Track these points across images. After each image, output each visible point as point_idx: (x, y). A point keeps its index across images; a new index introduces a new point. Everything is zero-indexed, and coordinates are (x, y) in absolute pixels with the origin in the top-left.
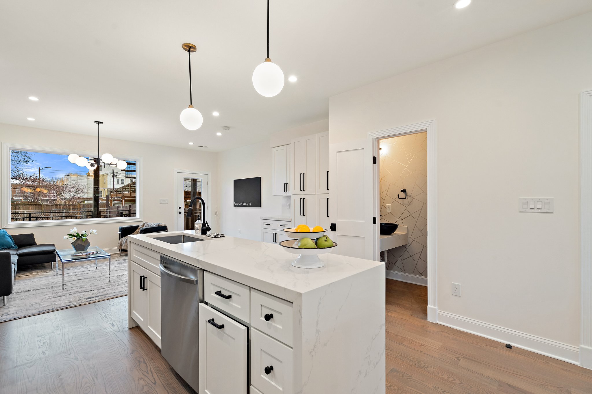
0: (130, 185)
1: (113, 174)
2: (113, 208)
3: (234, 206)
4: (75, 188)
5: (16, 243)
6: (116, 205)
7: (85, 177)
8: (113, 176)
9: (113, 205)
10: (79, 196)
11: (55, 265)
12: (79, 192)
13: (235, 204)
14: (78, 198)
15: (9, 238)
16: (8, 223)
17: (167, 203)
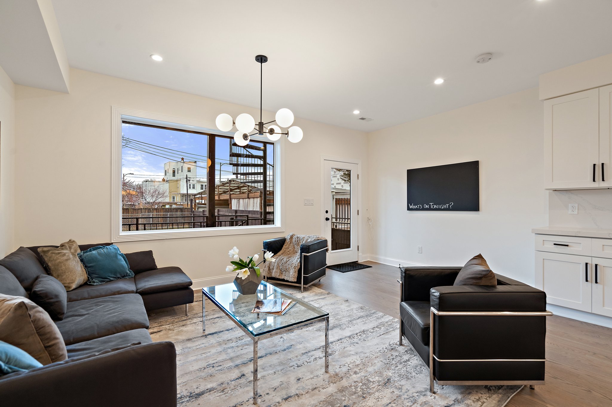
0: (219, 187)
1: (187, 179)
2: (198, 212)
3: (409, 209)
4: (157, 193)
5: (131, 268)
6: (201, 210)
7: (161, 183)
8: (187, 181)
9: (196, 209)
10: (160, 200)
11: (192, 309)
12: (160, 197)
13: (411, 207)
14: (160, 203)
15: (123, 259)
16: (119, 234)
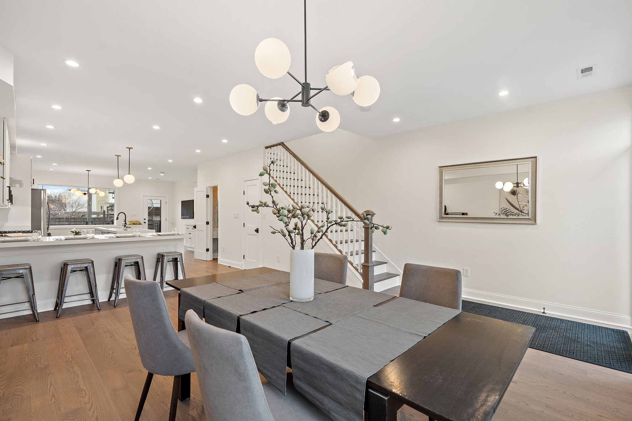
4: (77, 204)
9: (109, 219)
13: (182, 217)
17: (135, 216)
